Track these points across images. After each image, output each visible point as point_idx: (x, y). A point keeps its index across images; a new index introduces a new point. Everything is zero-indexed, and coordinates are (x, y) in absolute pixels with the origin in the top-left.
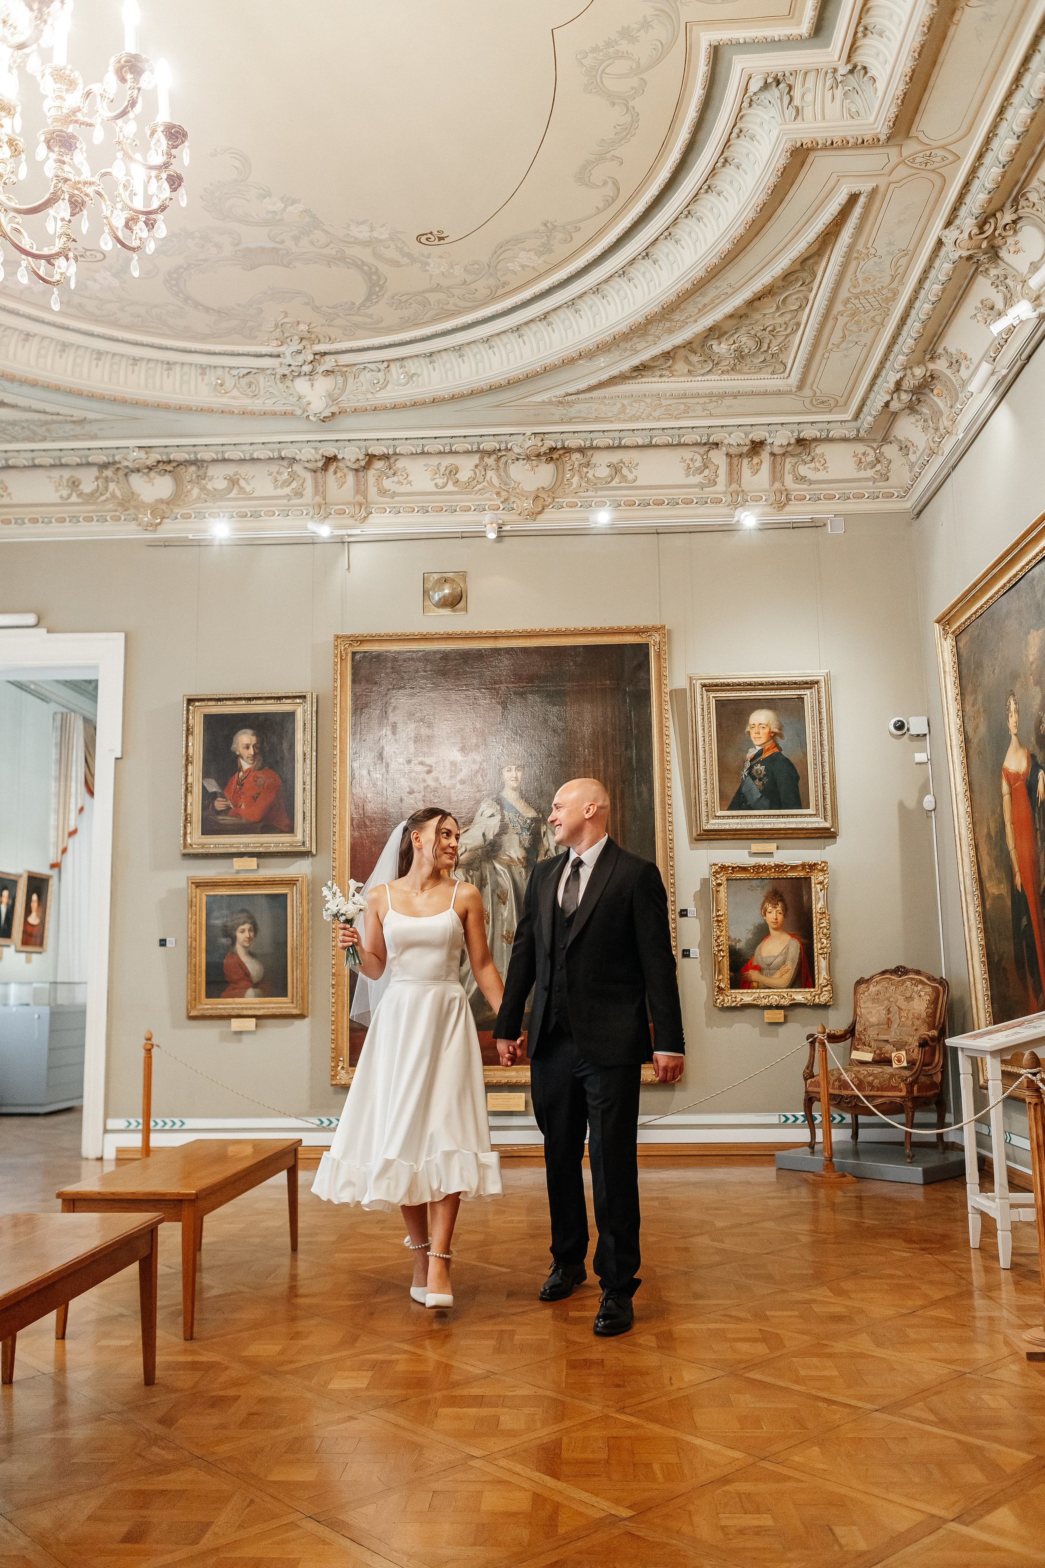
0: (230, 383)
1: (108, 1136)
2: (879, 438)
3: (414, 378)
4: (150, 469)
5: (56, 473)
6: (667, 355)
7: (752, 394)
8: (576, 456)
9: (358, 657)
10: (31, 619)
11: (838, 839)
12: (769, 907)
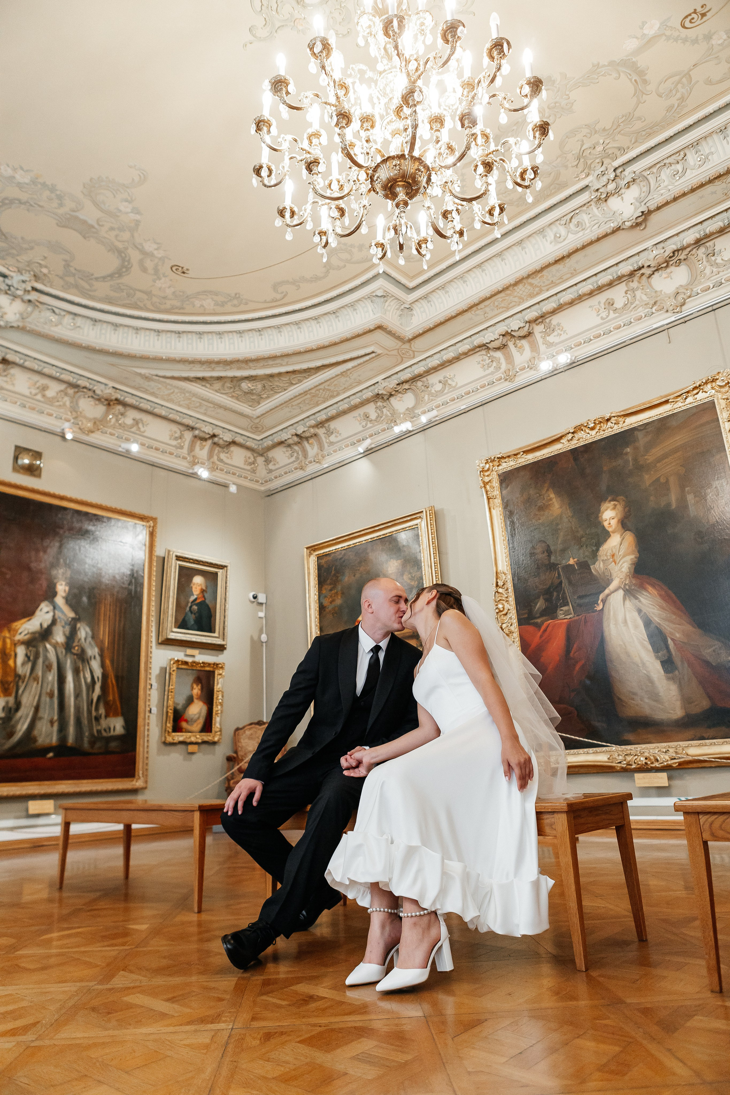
2: (261, 452)
3: (80, 329)
8: (122, 407)
11: (225, 652)
12: (195, 686)
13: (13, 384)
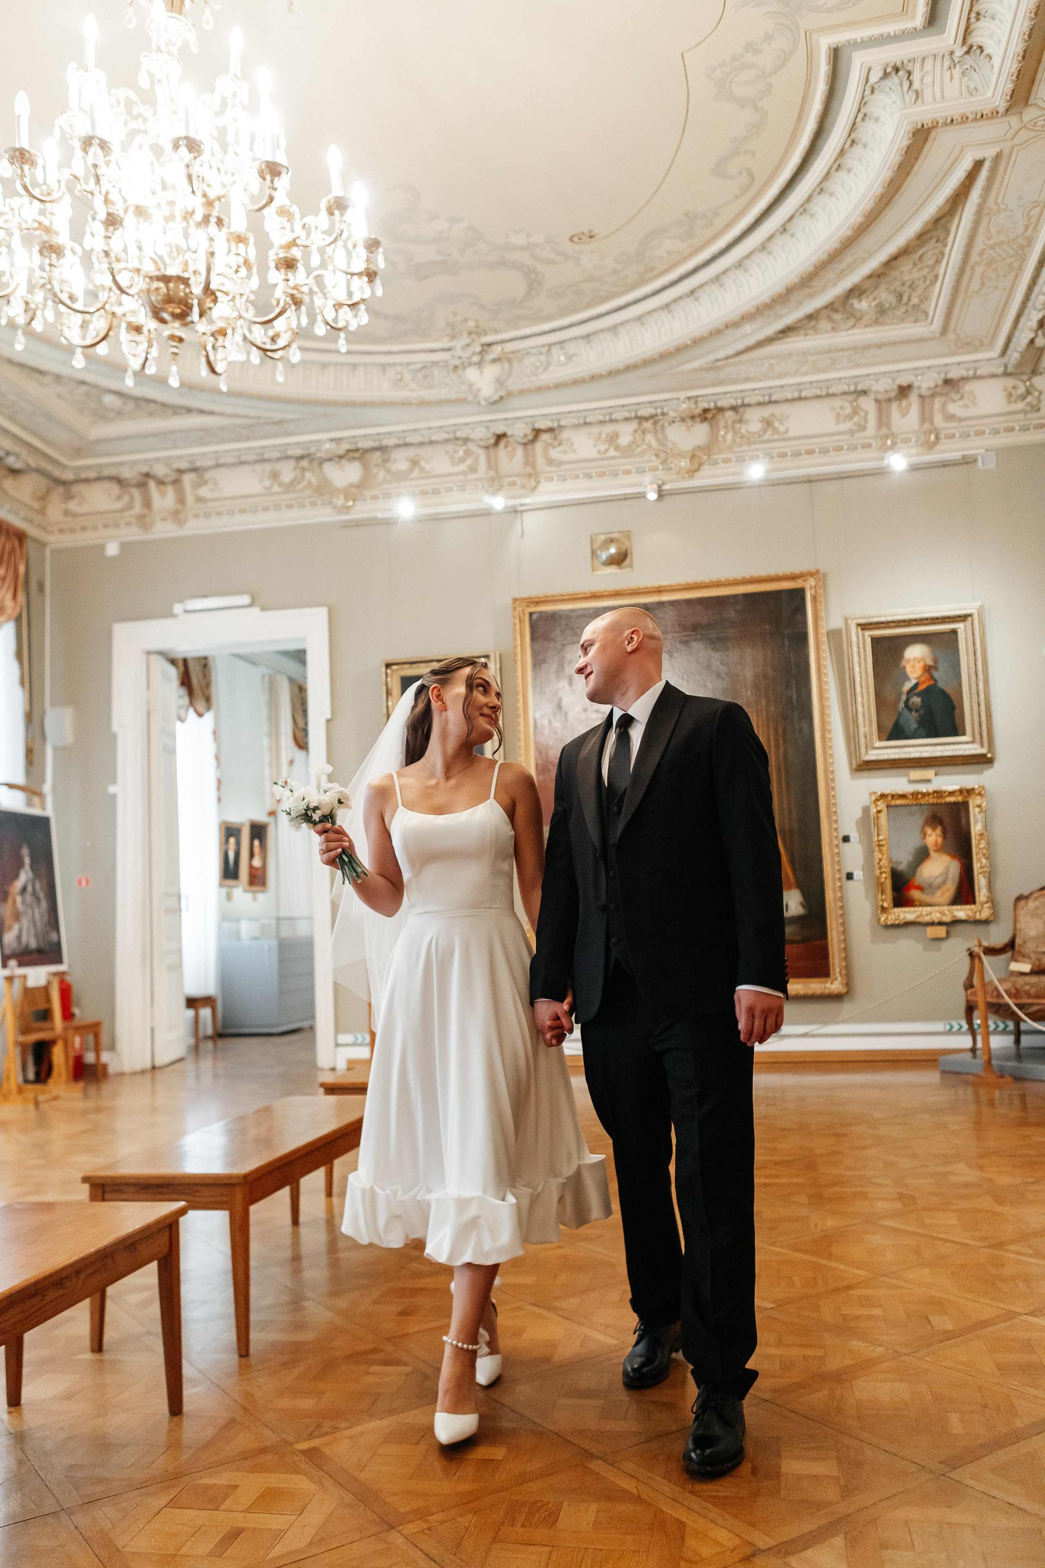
0: (408, 377)
1: (340, 1050)
2: (1028, 369)
3: (574, 358)
4: (341, 457)
5: (259, 467)
6: (810, 317)
7: (895, 343)
8: (729, 414)
9: (535, 617)
10: (245, 599)
11: (996, 764)
12: (929, 831)
13: (573, 451)
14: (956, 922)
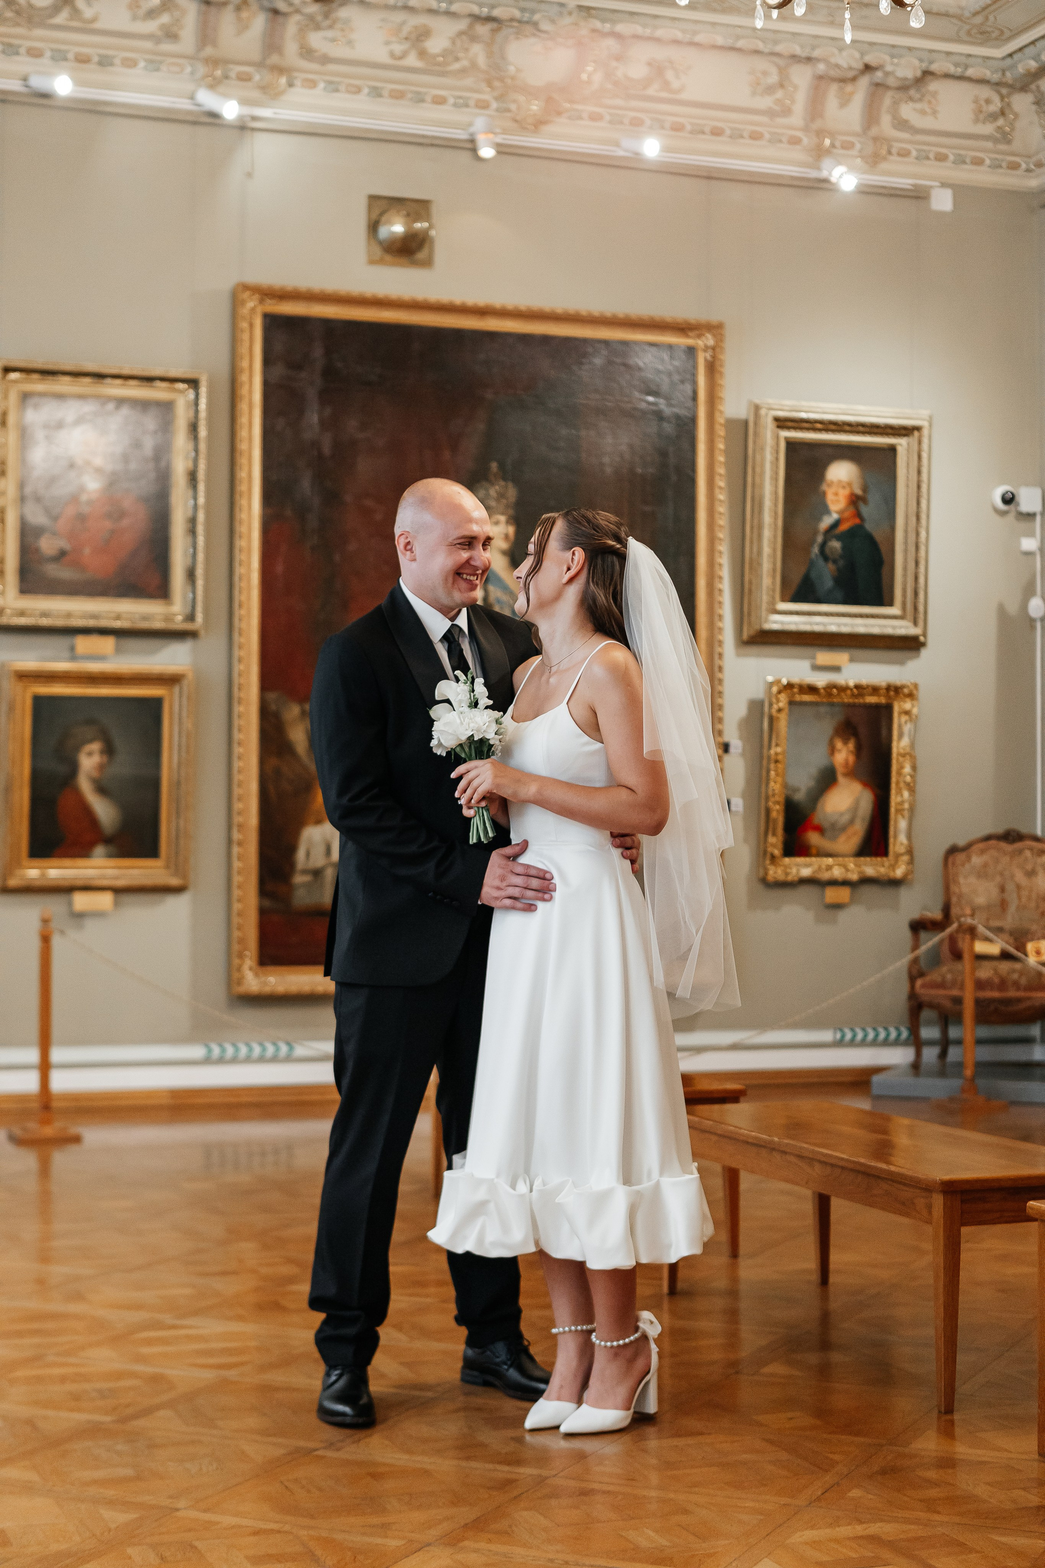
9: (274, 320)
11: (924, 652)
12: (839, 744)
13: (350, 43)
14: (866, 881)
